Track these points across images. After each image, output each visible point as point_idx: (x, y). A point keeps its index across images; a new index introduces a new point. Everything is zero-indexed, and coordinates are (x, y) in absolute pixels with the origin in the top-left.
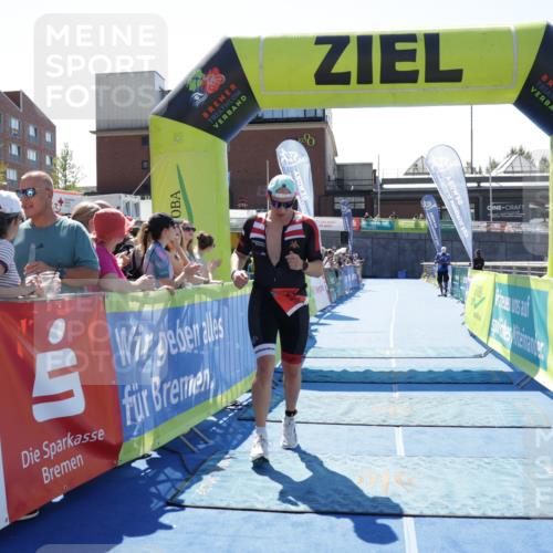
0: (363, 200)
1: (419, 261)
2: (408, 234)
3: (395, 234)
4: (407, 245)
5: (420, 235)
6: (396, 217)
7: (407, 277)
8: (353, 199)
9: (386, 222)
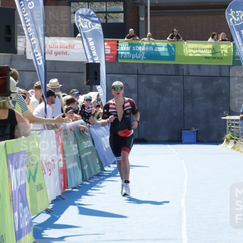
0: (121, 8)
1: (218, 114)
2: (199, 66)
3: (177, 66)
4: (198, 86)
5: (220, 67)
6: (178, 37)
7: (199, 141)
8: (103, 7)
9: (162, 46)
